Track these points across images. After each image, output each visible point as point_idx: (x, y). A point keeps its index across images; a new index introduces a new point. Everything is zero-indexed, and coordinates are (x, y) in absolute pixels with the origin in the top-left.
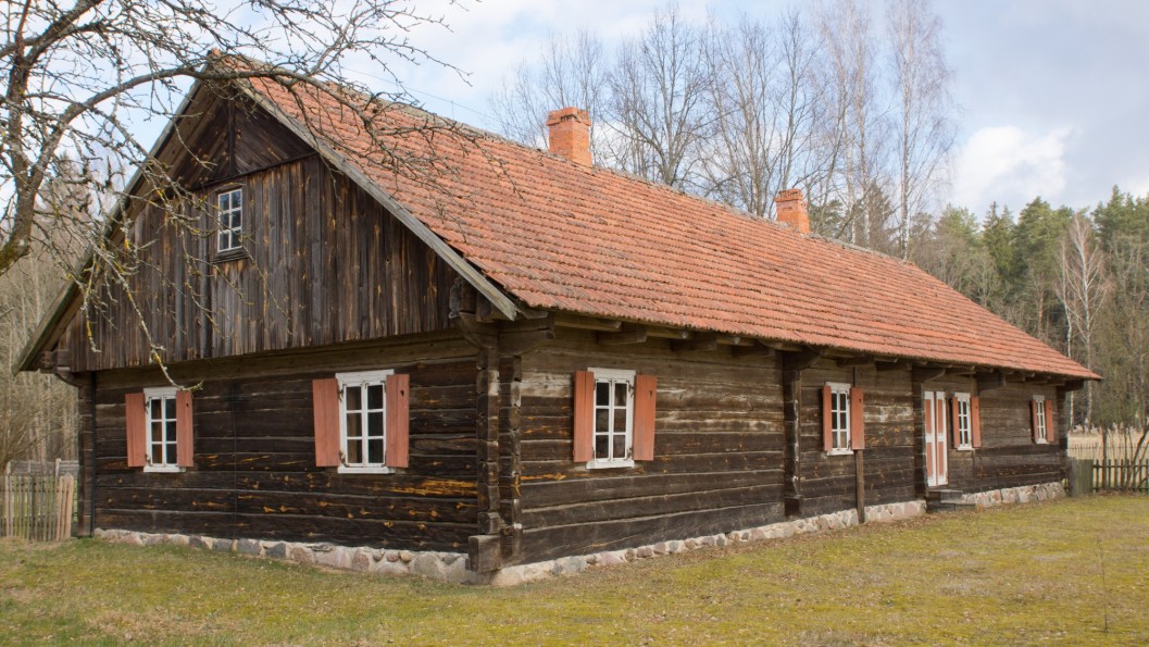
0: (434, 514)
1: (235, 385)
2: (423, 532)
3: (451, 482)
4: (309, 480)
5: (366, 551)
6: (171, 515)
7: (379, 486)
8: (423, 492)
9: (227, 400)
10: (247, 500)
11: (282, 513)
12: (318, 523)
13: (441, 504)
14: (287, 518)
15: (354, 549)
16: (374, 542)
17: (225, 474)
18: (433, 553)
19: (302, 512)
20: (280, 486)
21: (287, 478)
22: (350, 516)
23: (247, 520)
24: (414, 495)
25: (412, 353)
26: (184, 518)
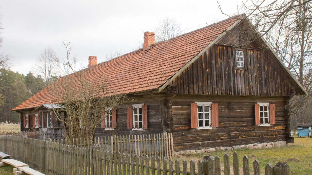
0: (277, 134)
1: (229, 103)
2: (275, 138)
3: (280, 127)
4: (250, 129)
5: (265, 144)
6: (207, 143)
7: (266, 129)
8: (275, 129)
9: (227, 107)
10: (234, 135)
11: (244, 137)
12: (253, 139)
13: (278, 131)
14: (246, 139)
15: (262, 144)
16: (266, 141)
17: (226, 129)
18: (278, 142)
19: (249, 137)
20: (243, 131)
21: (244, 128)
22: (260, 136)
23: (234, 141)
24: (273, 130)
25: (272, 100)
26: (213, 143)
